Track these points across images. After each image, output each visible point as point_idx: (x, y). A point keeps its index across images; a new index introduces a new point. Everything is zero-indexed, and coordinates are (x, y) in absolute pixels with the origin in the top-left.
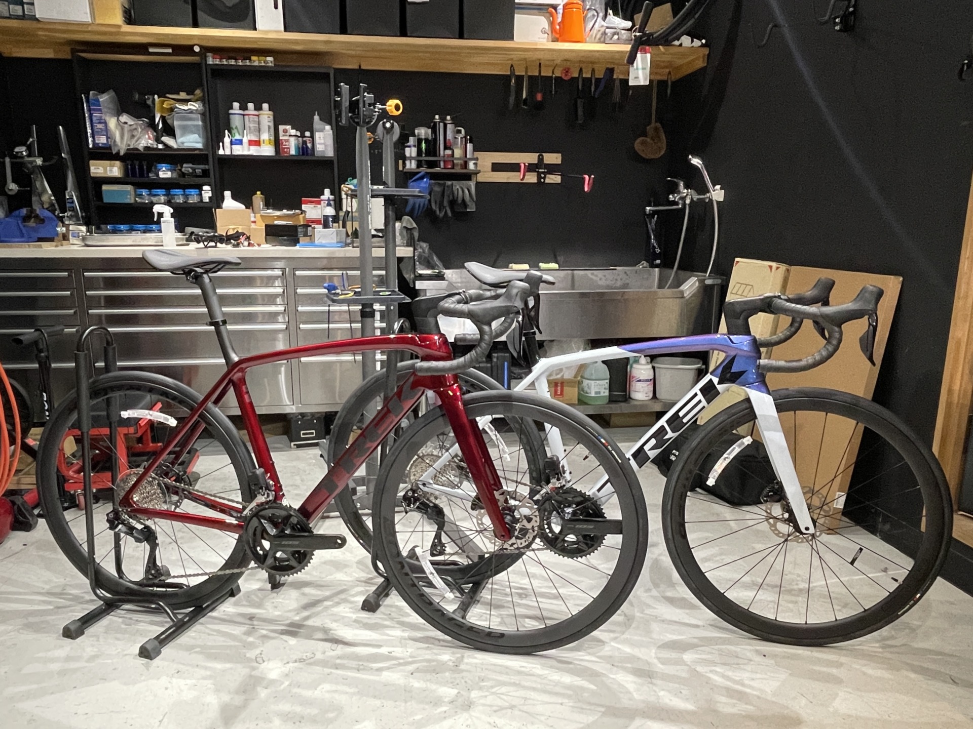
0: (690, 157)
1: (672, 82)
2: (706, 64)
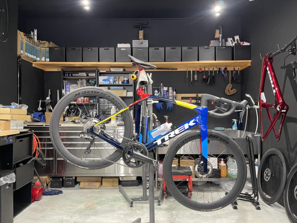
0: (246, 94)
1: (240, 71)
2: (250, 65)
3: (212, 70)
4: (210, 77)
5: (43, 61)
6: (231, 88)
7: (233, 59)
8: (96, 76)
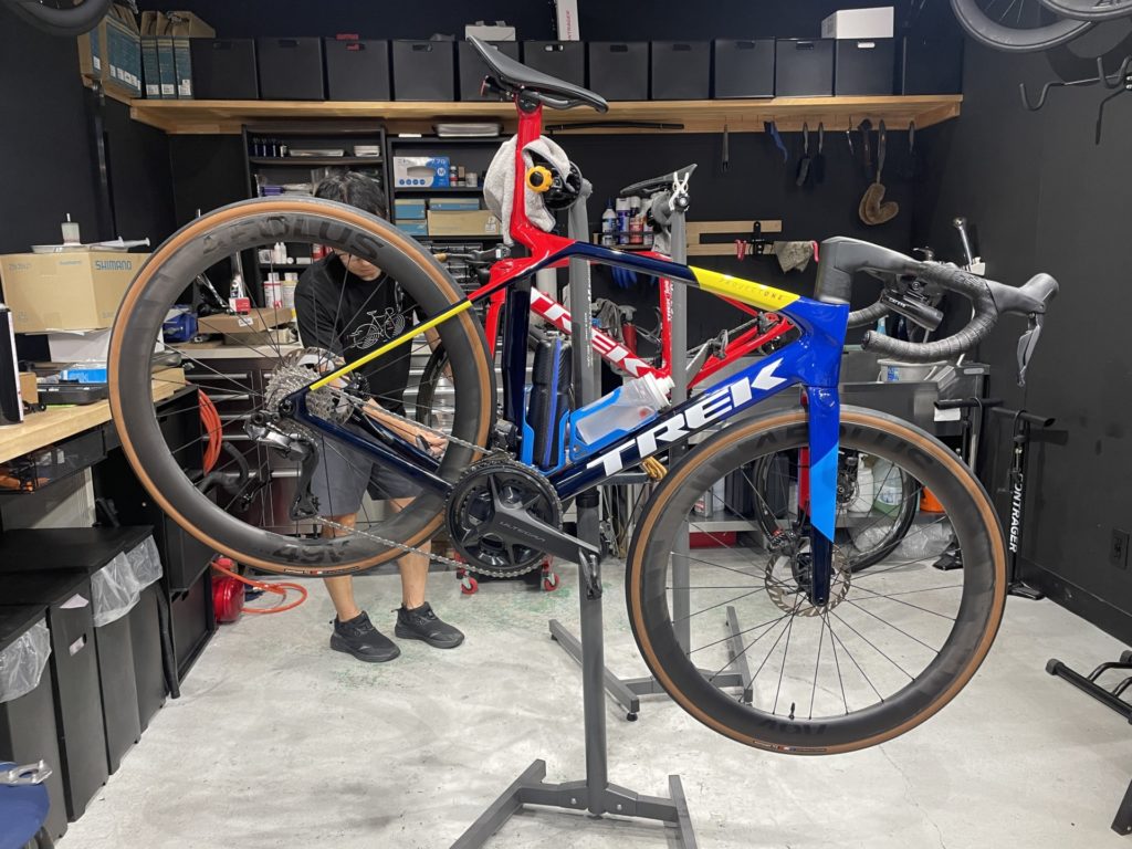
1: (916, 132)
2: (958, 114)
3: (816, 129)
4: (807, 157)
5: (169, 97)
6: (881, 198)
7: (897, 92)
8: (381, 154)
